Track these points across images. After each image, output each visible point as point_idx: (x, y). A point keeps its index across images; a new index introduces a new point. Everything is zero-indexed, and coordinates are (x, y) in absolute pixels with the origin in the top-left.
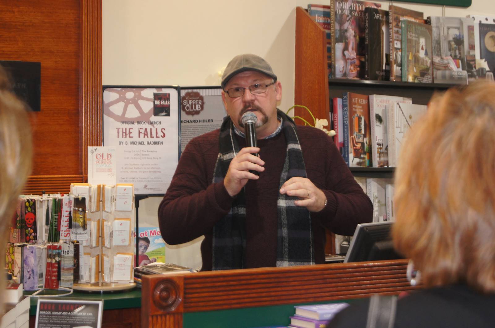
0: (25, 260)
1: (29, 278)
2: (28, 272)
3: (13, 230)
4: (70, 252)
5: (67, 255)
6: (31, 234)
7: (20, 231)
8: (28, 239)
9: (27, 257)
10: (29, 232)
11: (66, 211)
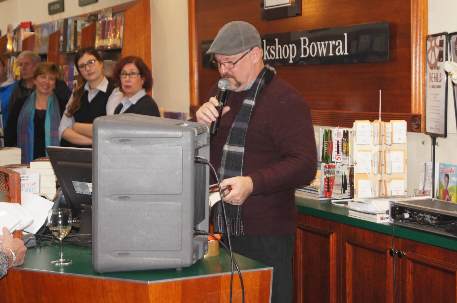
4: (339, 172)
5: (337, 174)
11: (336, 140)
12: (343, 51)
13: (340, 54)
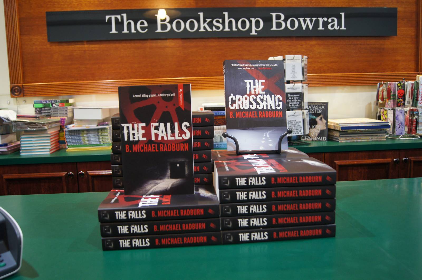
0: (396, 118)
1: (399, 128)
2: (399, 124)
3: (387, 101)
6: (401, 102)
7: (393, 100)
8: (399, 106)
9: (398, 116)
10: (400, 101)
12: (339, 27)
13: (335, 29)
